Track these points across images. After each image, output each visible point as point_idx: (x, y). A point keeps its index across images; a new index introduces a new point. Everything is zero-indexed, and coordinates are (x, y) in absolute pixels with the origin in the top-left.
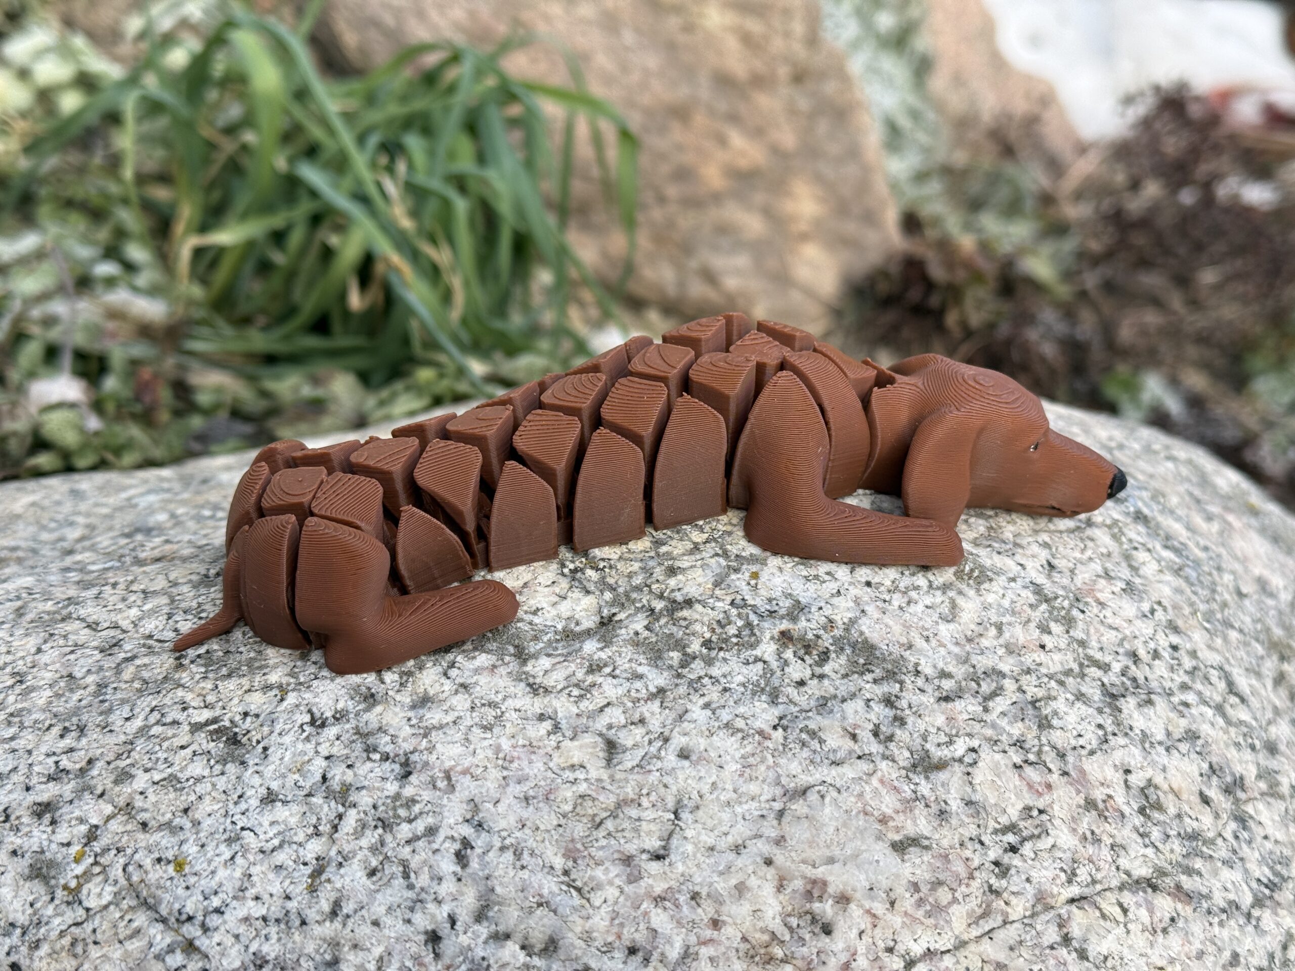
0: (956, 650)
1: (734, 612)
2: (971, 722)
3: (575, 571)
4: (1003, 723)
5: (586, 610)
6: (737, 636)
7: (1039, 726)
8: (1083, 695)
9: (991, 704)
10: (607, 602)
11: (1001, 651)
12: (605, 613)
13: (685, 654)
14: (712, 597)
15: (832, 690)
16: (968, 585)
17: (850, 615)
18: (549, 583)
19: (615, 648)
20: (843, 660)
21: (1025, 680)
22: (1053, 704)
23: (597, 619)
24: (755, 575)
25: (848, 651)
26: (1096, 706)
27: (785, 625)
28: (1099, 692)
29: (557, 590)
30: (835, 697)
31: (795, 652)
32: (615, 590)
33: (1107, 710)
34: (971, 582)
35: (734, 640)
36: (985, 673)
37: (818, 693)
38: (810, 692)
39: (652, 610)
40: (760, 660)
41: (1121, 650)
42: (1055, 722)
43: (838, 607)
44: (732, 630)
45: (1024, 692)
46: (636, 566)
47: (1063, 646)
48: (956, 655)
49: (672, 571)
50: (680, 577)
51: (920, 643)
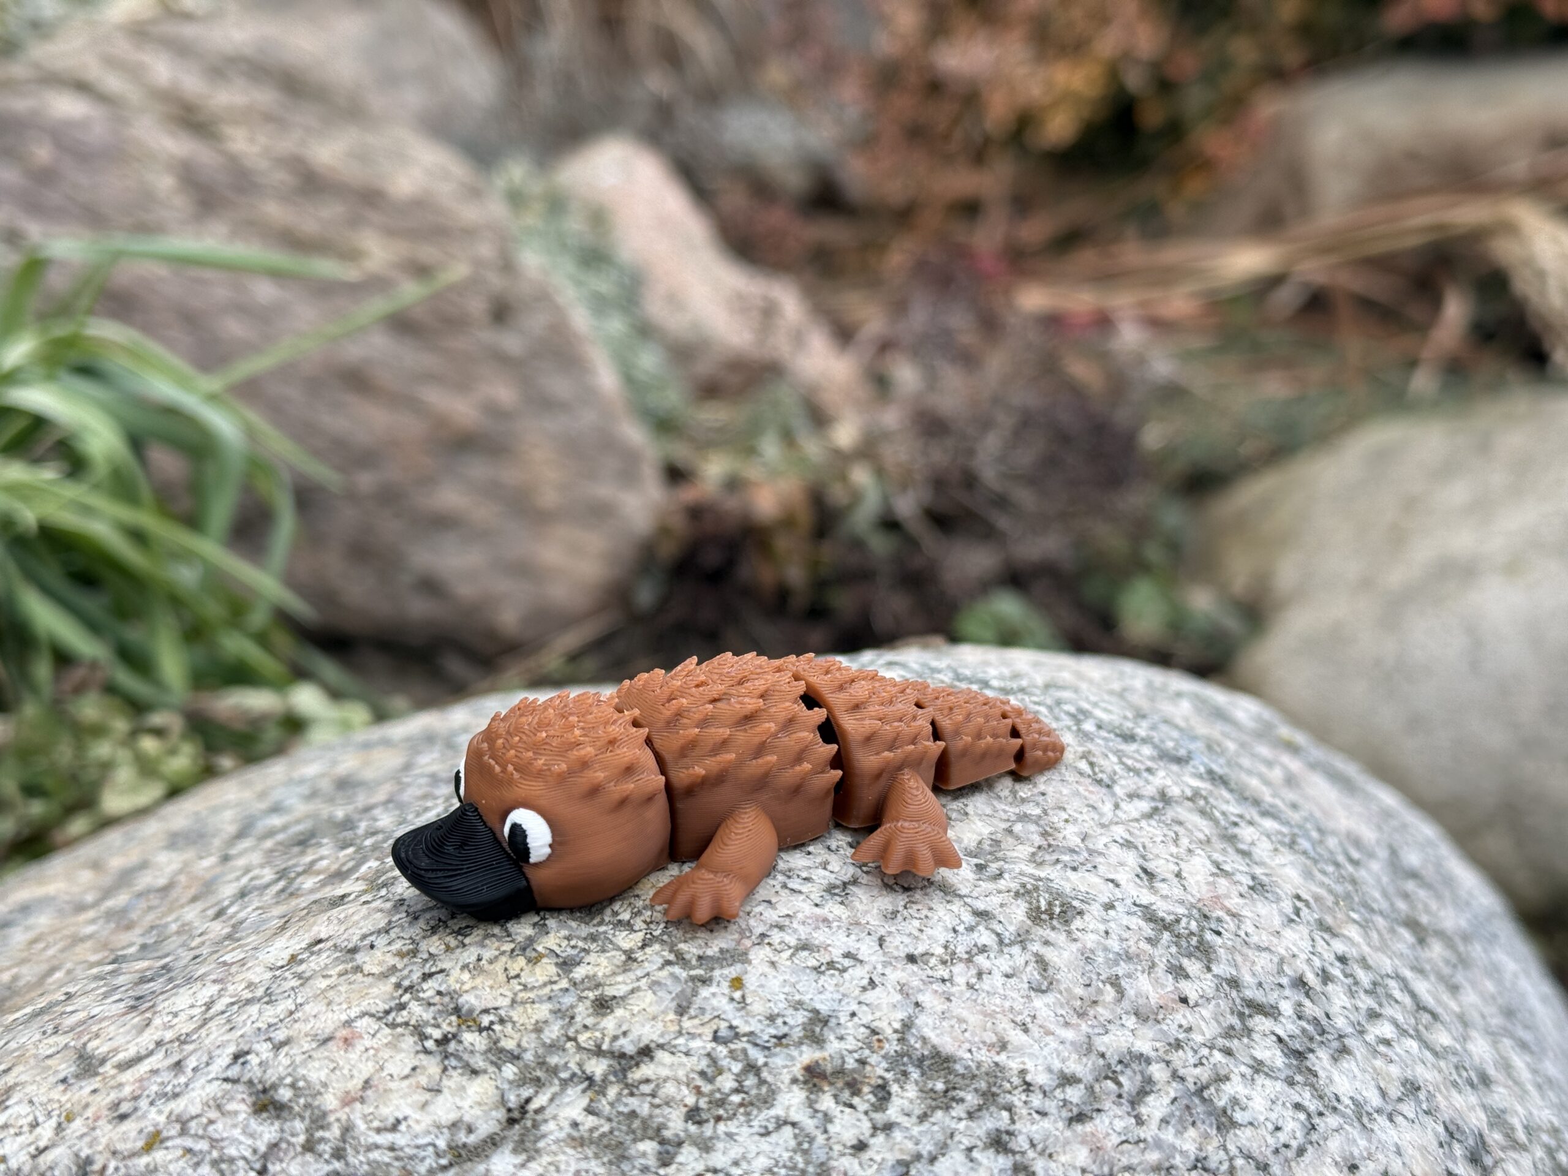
0: (1069, 1034)
1: (722, 1051)
2: (1126, 1146)
3: (443, 1041)
4: (1168, 1135)
5: (479, 1104)
6: (737, 1091)
7: (1218, 1128)
8: (1261, 1063)
9: (1143, 1110)
10: (510, 1082)
11: (1131, 1022)
12: (513, 1100)
13: (663, 1142)
14: (680, 1033)
15: (910, 1145)
16: (1053, 928)
17: (901, 1015)
18: (407, 1071)
19: (546, 1159)
20: (912, 1091)
21: (1177, 1057)
22: (1229, 1089)
23: (501, 1114)
24: (737, 983)
25: (915, 1074)
26: (1283, 1076)
27: (808, 1055)
28: (1279, 1053)
29: (424, 1081)
30: (918, 1157)
31: (835, 1096)
32: (518, 1058)
33: (1298, 1078)
34: (1055, 922)
35: (736, 1098)
36: (1120, 1062)
37: (891, 1158)
38: (878, 1158)
39: (590, 1079)
40: (786, 1123)
41: (1285, 981)
42: (1239, 1116)
43: (878, 1007)
44: (727, 1083)
45: (1183, 1079)
46: (542, 1011)
47: (1210, 992)
48: (1072, 1043)
49: (603, 1005)
50: (619, 1012)
51: (1016, 1036)
